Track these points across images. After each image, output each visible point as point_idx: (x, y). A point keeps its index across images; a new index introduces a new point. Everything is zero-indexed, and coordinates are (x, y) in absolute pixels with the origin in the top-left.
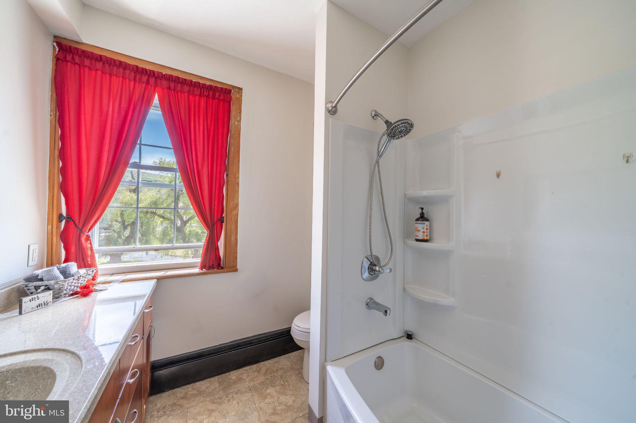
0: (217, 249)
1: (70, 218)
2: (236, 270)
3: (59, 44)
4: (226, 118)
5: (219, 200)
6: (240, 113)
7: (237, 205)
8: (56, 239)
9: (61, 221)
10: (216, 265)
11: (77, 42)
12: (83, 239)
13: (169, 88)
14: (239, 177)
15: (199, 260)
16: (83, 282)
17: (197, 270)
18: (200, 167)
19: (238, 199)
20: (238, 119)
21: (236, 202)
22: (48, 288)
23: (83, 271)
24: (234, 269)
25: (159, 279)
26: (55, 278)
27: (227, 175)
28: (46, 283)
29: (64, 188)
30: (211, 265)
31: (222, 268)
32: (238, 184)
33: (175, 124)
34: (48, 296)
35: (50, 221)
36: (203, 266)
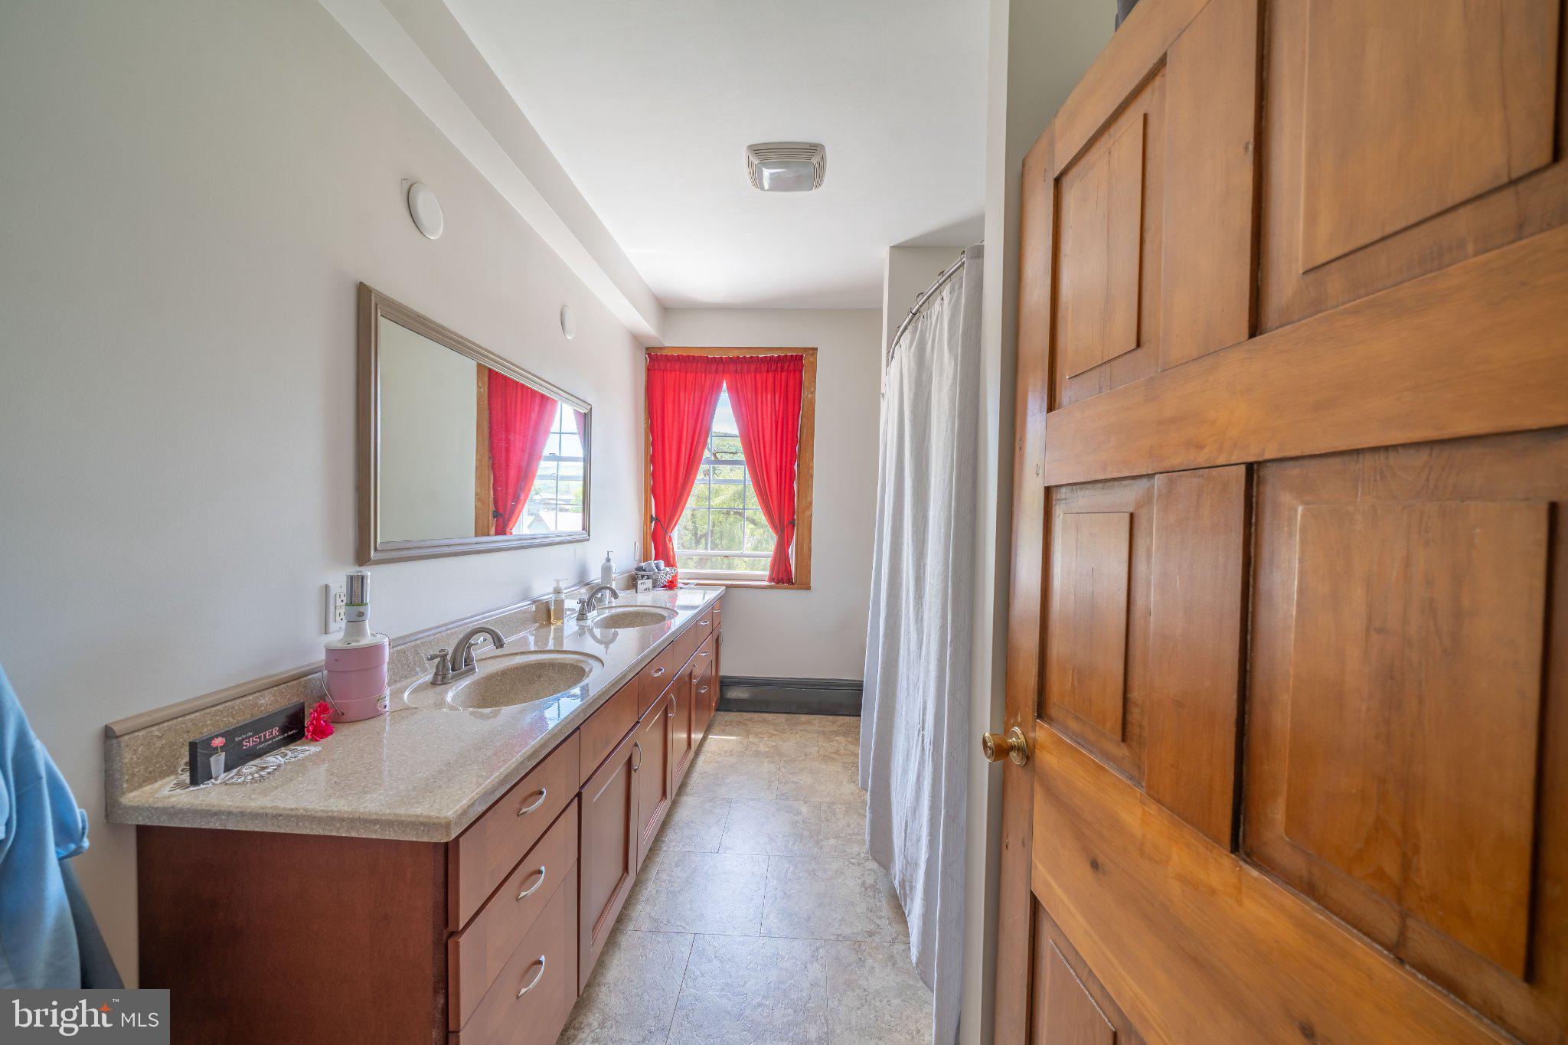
0: (787, 559)
1: (657, 520)
2: (809, 588)
3: (650, 355)
4: (797, 392)
5: (790, 497)
6: (815, 382)
7: (811, 503)
8: (649, 538)
9: (652, 522)
10: (785, 578)
11: (661, 348)
12: (667, 539)
13: (736, 372)
14: (813, 467)
15: (767, 573)
16: (669, 578)
17: (766, 583)
18: (768, 458)
19: (811, 496)
20: (812, 390)
21: (809, 499)
22: (648, 578)
23: (668, 569)
24: (807, 586)
25: (728, 587)
26: (653, 570)
27: (799, 466)
28: (648, 573)
29: (654, 491)
30: (780, 578)
31: (793, 584)
32: (812, 476)
33: (742, 413)
34: (649, 583)
35: (645, 523)
36: (771, 579)
